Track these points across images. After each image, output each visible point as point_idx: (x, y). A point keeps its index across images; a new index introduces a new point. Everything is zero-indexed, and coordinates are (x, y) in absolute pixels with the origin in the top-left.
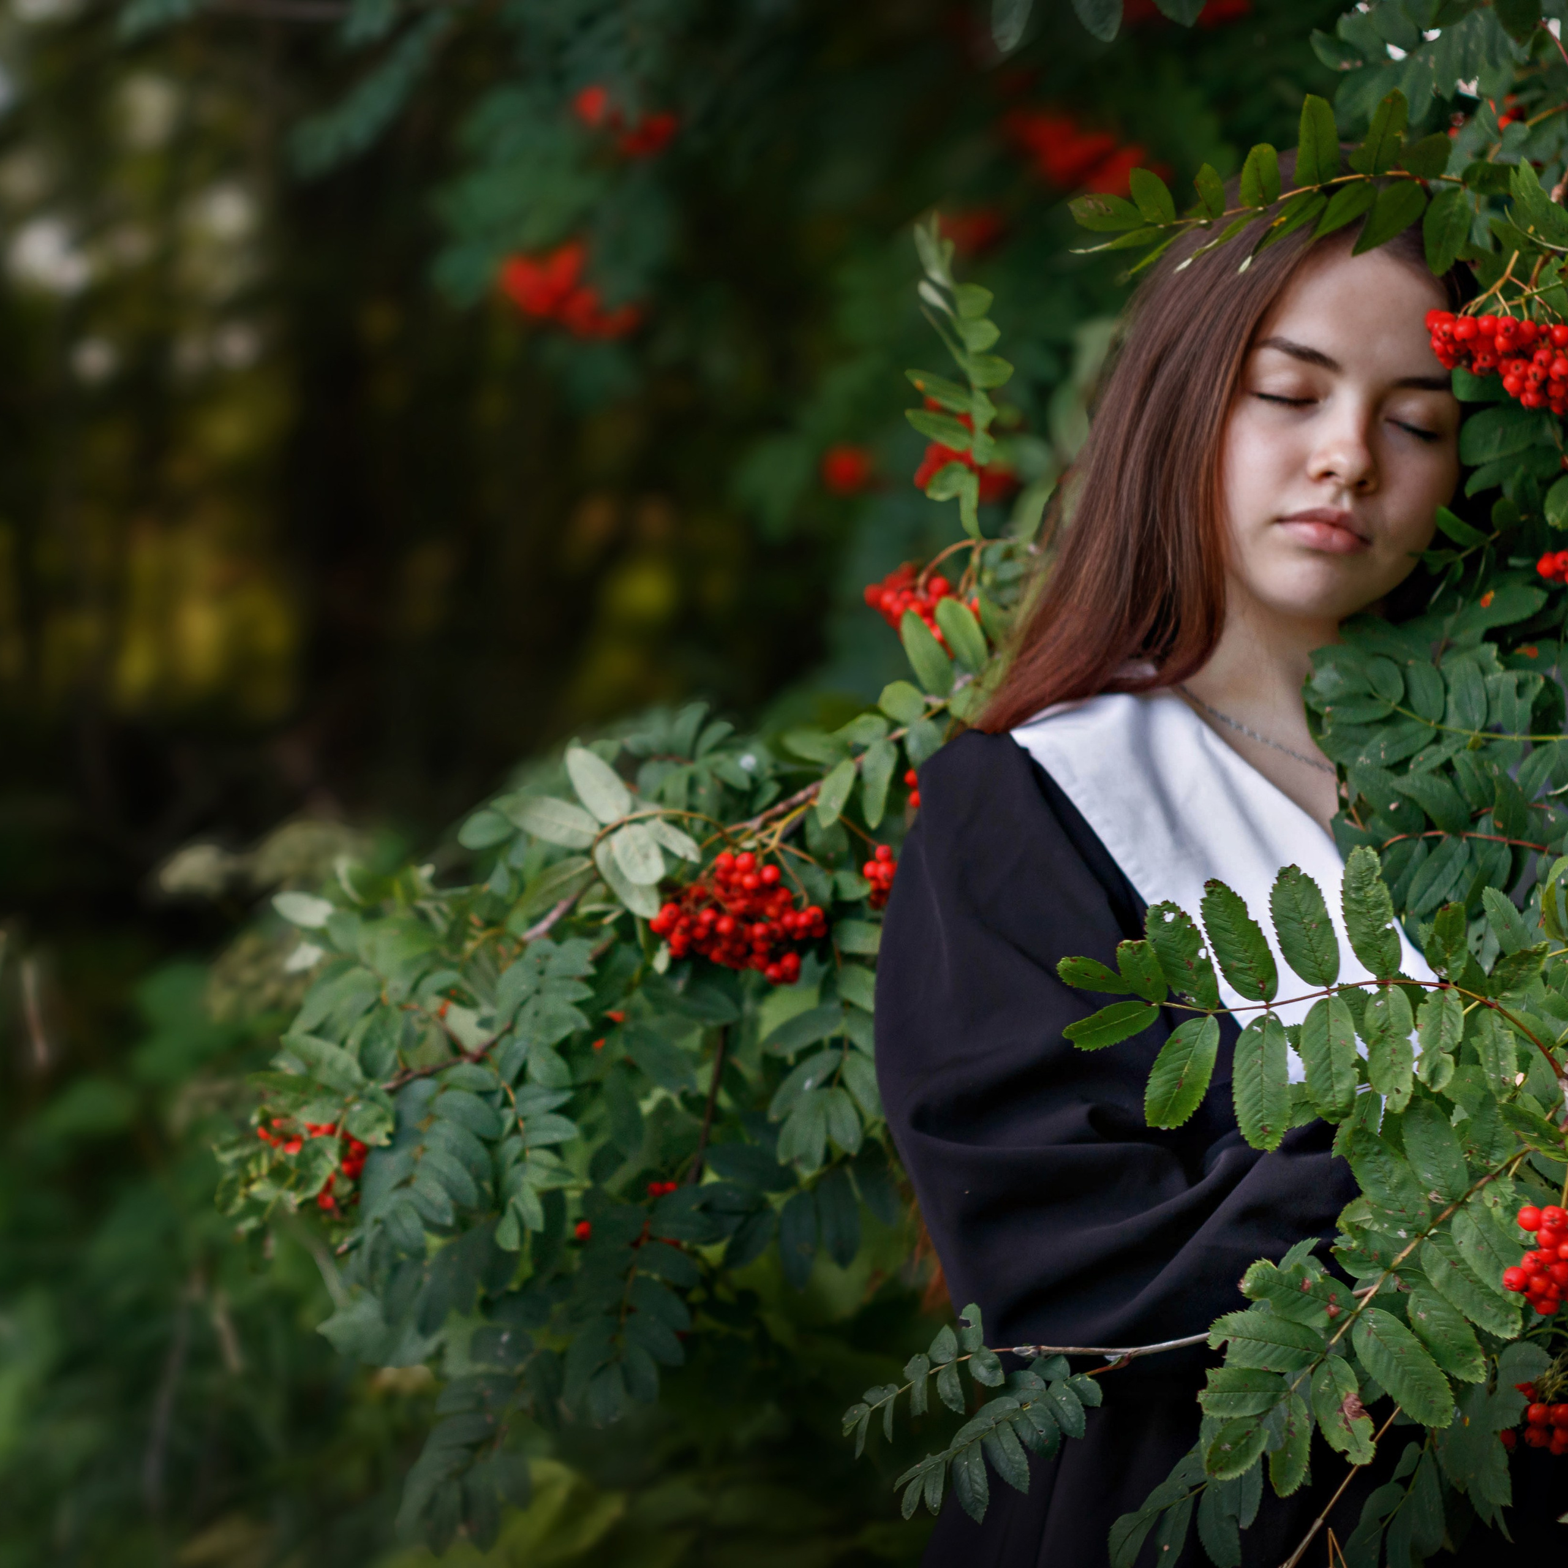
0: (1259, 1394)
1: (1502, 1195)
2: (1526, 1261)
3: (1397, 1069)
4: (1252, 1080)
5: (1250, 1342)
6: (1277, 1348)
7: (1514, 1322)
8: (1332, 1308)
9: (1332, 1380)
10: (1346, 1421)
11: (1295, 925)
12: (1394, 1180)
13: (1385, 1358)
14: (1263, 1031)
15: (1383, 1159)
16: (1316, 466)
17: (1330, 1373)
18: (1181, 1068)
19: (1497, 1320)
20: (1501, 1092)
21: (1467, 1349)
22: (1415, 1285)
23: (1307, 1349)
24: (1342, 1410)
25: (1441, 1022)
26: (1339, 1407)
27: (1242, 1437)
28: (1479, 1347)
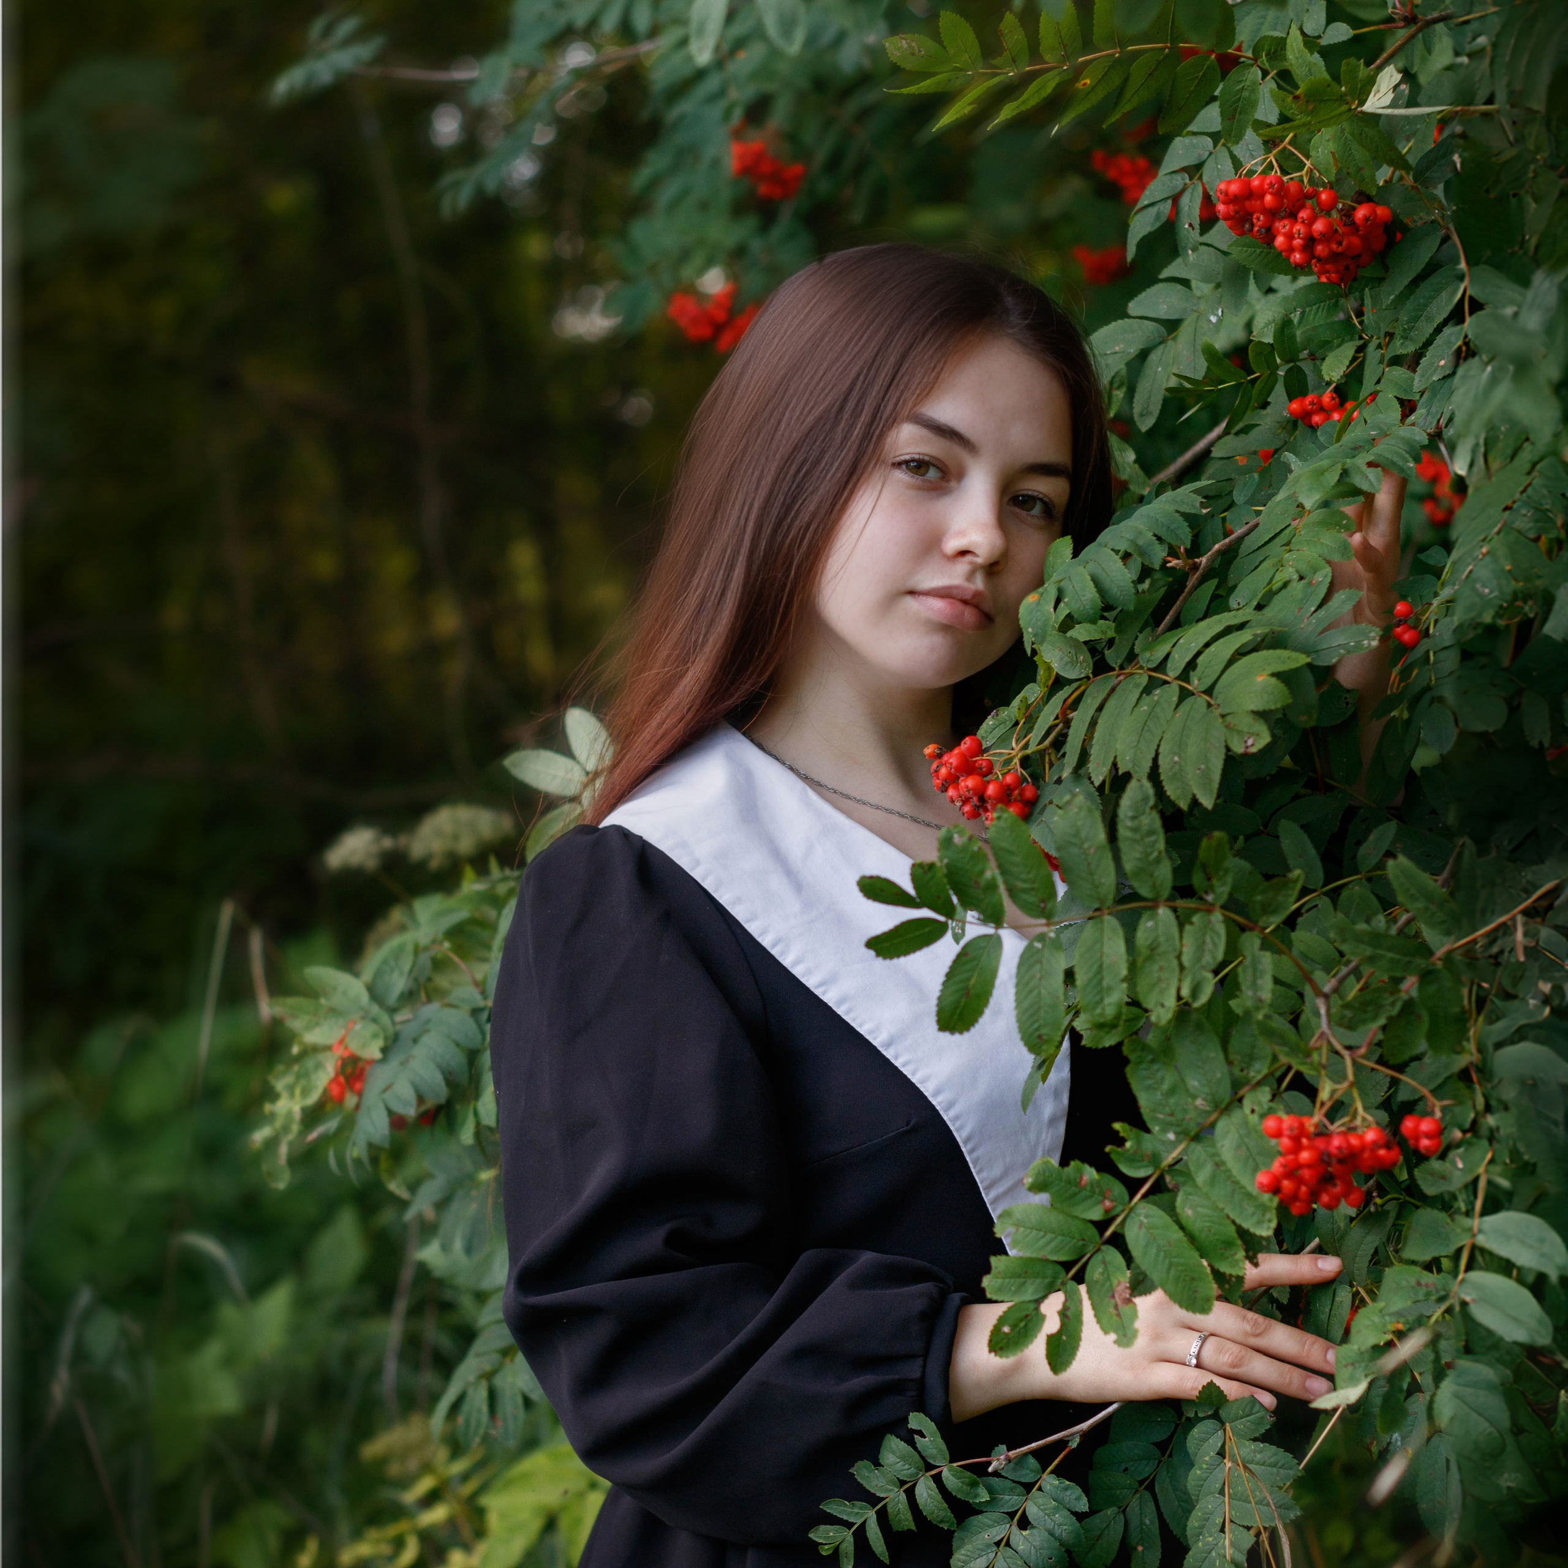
0: (1038, 1280)
1: (1260, 1104)
2: (1276, 1166)
3: (1163, 985)
4: (1031, 991)
5: (1031, 1233)
6: (1055, 1238)
7: (1270, 1221)
8: (1107, 1203)
9: (1106, 1269)
10: (1116, 1307)
11: (1075, 850)
12: (1165, 1086)
13: (1153, 1251)
14: (1044, 946)
15: (1155, 1067)
16: (952, 545)
17: (1104, 1263)
18: (969, 979)
19: (1255, 1218)
20: (1257, 1009)
21: (1228, 1244)
22: (1184, 1183)
23: (1083, 1240)
24: (1113, 1297)
25: (1204, 943)
26: (1110, 1294)
27: (1021, 1320)
28: (1239, 1242)
